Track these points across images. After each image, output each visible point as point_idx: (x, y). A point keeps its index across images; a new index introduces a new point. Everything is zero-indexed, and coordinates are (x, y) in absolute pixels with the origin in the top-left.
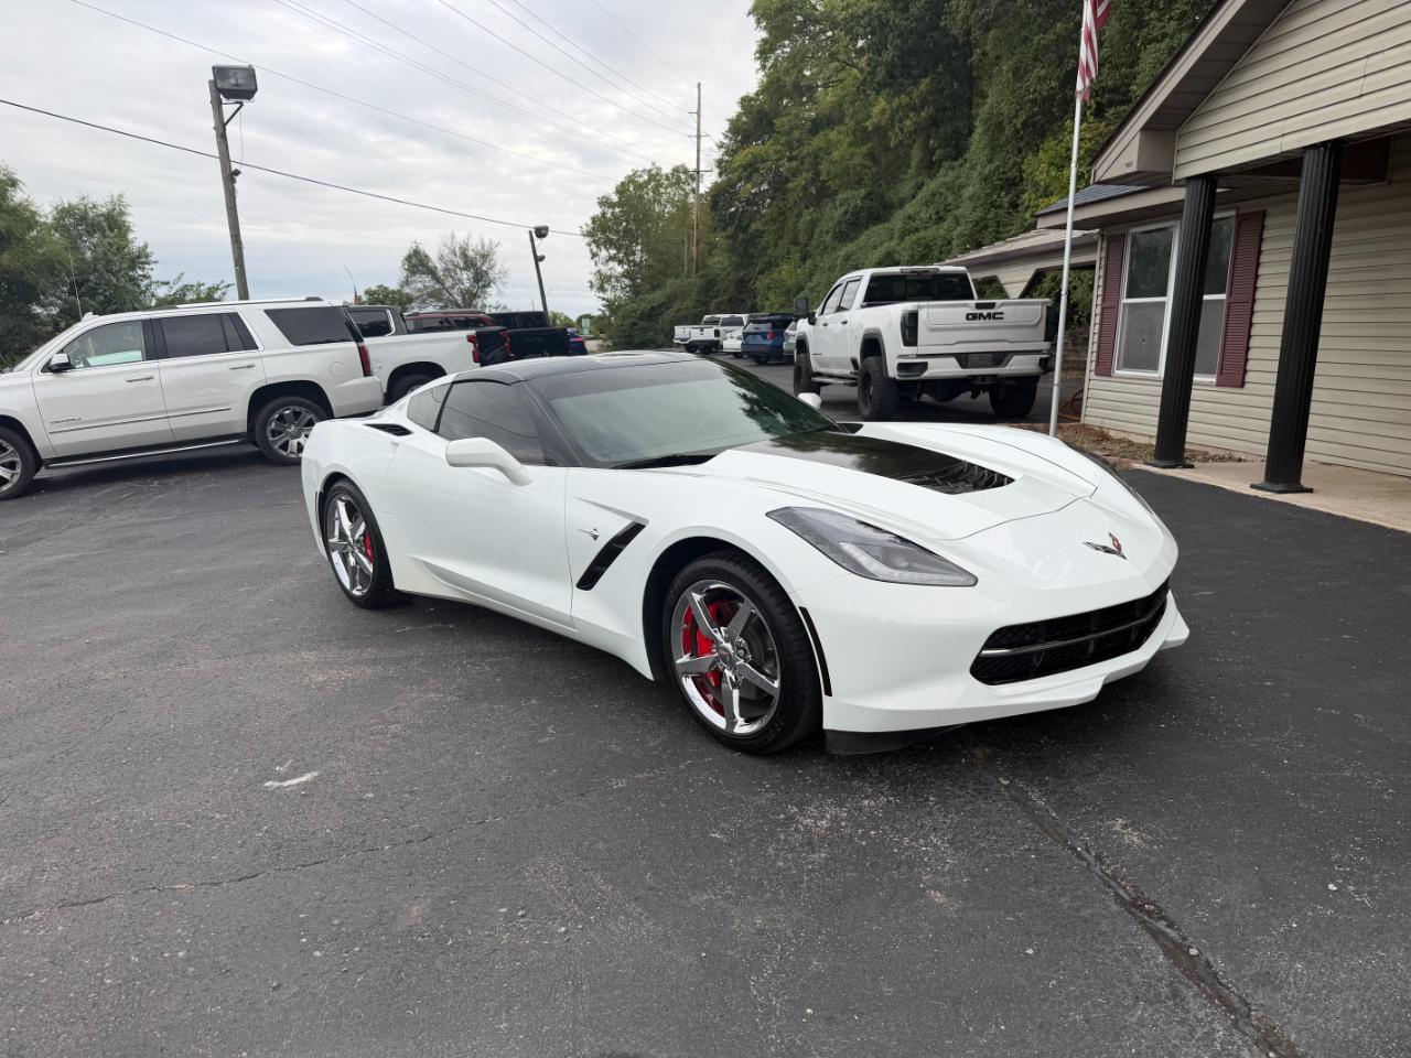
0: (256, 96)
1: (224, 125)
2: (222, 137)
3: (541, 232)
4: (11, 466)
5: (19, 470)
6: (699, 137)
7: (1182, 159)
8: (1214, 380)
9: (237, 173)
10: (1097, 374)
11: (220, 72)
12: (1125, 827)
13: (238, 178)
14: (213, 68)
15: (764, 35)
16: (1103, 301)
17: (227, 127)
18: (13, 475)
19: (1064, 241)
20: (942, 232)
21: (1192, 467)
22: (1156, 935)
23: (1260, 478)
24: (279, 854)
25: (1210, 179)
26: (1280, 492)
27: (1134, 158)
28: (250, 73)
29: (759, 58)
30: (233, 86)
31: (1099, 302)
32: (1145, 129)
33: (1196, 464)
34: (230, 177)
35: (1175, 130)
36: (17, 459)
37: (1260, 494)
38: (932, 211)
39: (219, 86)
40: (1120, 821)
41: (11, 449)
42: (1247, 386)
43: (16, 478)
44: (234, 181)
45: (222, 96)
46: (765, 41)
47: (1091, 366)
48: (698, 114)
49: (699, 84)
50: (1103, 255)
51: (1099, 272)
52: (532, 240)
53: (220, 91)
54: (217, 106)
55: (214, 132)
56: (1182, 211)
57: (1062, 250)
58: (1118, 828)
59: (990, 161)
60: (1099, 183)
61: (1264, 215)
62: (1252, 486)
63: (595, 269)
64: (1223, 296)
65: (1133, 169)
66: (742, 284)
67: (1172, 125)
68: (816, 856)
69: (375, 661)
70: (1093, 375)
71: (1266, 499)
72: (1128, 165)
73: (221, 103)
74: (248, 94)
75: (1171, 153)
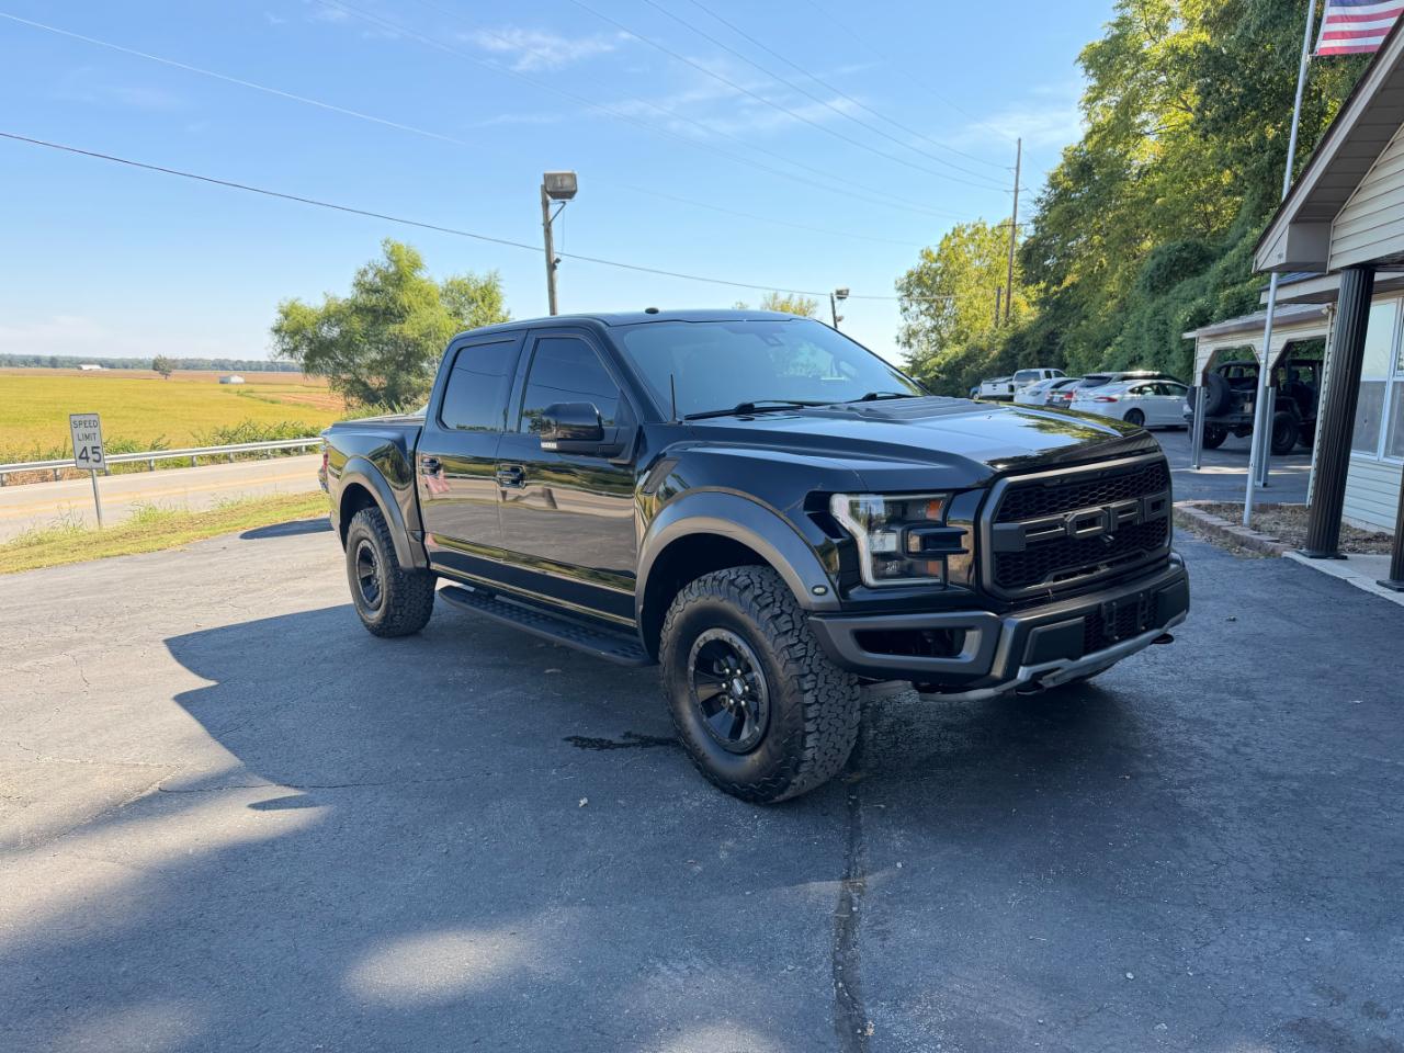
0: (576, 196)
1: (550, 224)
2: (548, 232)
3: (841, 295)
6: (1016, 191)
7: (1336, 250)
9: (558, 261)
11: (548, 178)
13: (558, 266)
14: (545, 175)
15: (1094, 82)
17: (553, 224)
21: (1345, 558)
23: (1386, 576)
25: (1366, 269)
27: (1284, 252)
28: (573, 177)
29: (1084, 107)
30: (559, 190)
32: (1295, 221)
33: (1348, 554)
34: (552, 267)
35: (1330, 221)
39: (548, 189)
44: (554, 268)
45: (549, 198)
46: (1092, 89)
48: (1018, 169)
49: (1020, 140)
51: (1329, 348)
52: (833, 302)
53: (548, 194)
54: (546, 205)
62: (1378, 582)
63: (903, 324)
66: (1052, 337)
67: (1322, 214)
71: (1386, 598)
72: (1281, 256)
73: (548, 201)
74: (570, 194)
75: (1326, 244)
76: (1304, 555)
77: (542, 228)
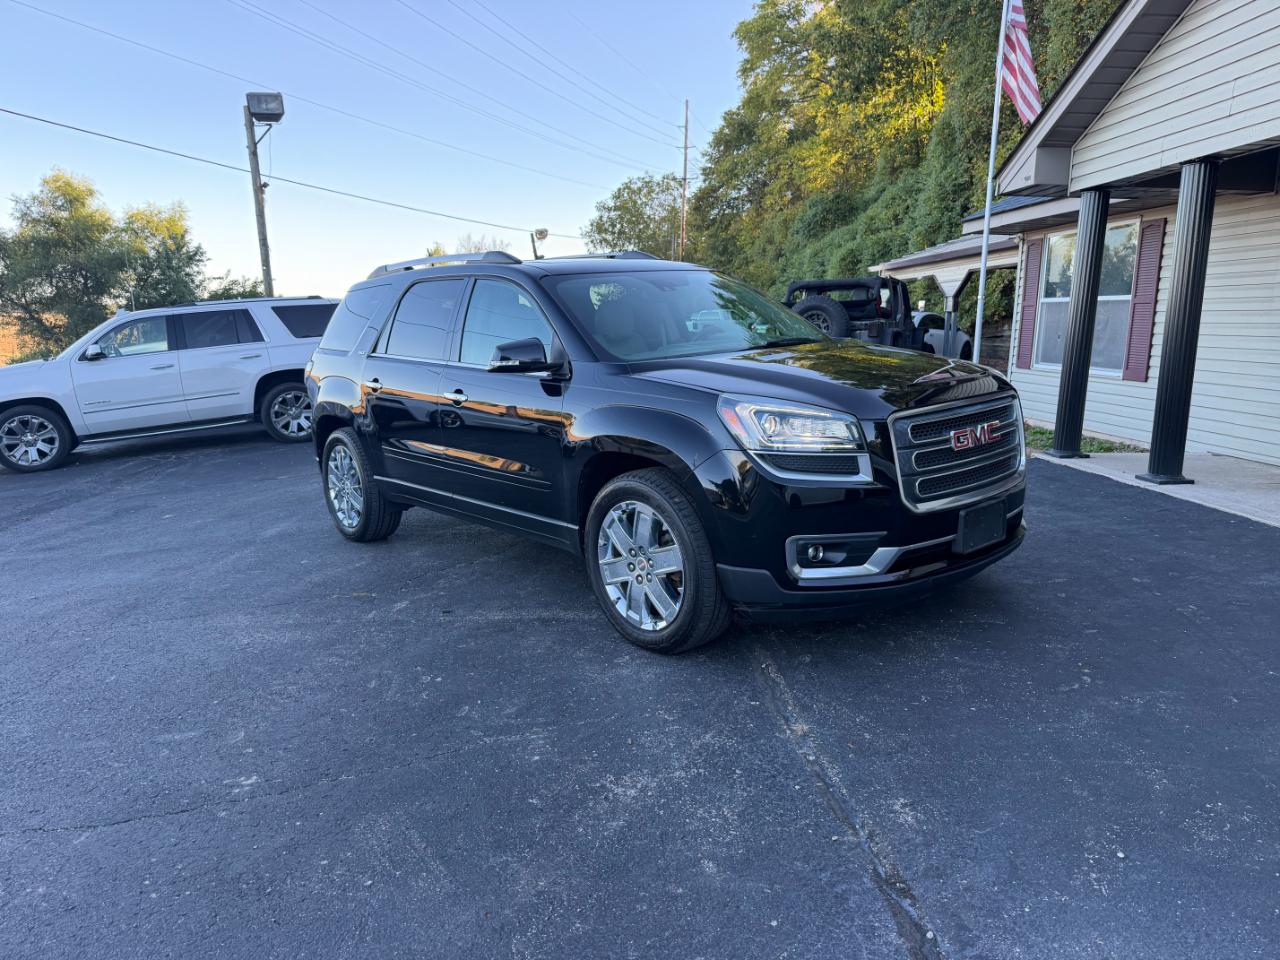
0: (284, 118)
1: (255, 144)
2: (254, 154)
3: (542, 234)
4: (51, 441)
5: (57, 444)
6: (686, 148)
7: (1075, 173)
8: (1121, 375)
9: (266, 185)
10: (1018, 366)
11: (250, 97)
12: (904, 806)
13: (266, 190)
14: (247, 95)
15: (746, 56)
16: (1024, 300)
17: (258, 146)
18: (51, 450)
19: (981, 247)
20: (900, 232)
21: (1088, 457)
22: (897, 912)
23: (1144, 469)
24: (154, 802)
25: (1103, 191)
26: (1161, 483)
27: (1032, 174)
28: (277, 97)
29: (741, 76)
30: (263, 111)
31: (1020, 300)
32: (1042, 145)
33: (1091, 454)
34: (260, 188)
35: (1071, 147)
36: (56, 435)
37: (1143, 484)
38: (890, 213)
39: (252, 111)
40: (902, 800)
41: (50, 426)
42: (1149, 380)
43: (55, 451)
44: (263, 192)
45: (254, 120)
46: (747, 61)
47: (1013, 359)
48: (686, 127)
49: (687, 101)
50: (1024, 258)
51: (1020, 274)
52: (533, 241)
53: (253, 115)
54: (250, 127)
55: (247, 151)
56: (1077, 221)
57: (979, 254)
58: (897, 807)
59: (944, 168)
60: (1003, 194)
61: (1166, 221)
62: (1137, 477)
64: (1129, 297)
65: (1031, 182)
67: (1065, 139)
68: (614, 824)
69: (297, 626)
70: (1014, 369)
71: (1147, 490)
72: (1027, 179)
73: (253, 123)
74: (276, 117)
75: (1067, 167)
76: (1053, 456)
77: (246, 152)
